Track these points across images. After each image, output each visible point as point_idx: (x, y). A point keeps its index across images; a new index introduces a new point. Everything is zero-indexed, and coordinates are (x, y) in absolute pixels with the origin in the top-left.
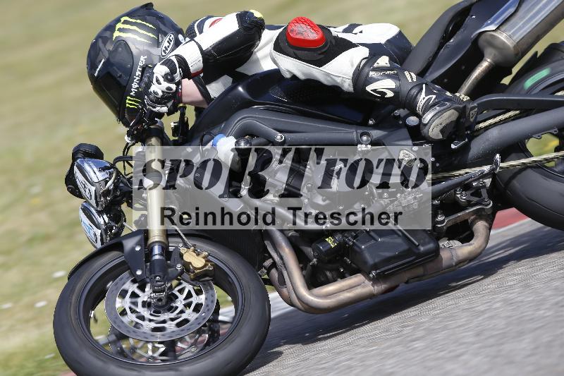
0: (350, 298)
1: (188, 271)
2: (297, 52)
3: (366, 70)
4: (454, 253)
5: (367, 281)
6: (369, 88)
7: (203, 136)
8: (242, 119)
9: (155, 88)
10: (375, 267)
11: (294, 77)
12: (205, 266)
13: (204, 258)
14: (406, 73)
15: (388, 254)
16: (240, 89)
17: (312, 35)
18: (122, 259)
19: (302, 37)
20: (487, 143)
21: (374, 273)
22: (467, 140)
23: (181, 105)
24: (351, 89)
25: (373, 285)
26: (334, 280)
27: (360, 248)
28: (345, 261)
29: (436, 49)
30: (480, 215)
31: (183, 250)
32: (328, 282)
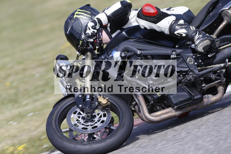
0: (166, 117)
1: (100, 105)
2: (146, 18)
3: (174, 25)
4: (209, 99)
5: (173, 110)
6: (176, 33)
7: (108, 52)
8: (124, 45)
9: (88, 31)
10: (176, 104)
11: (145, 28)
12: (107, 103)
13: (107, 100)
14: (191, 27)
15: (182, 99)
16: (124, 33)
17: (152, 11)
18: (74, 101)
19: (148, 12)
20: (223, 55)
21: (176, 107)
22: (215, 53)
23: (100, 39)
24: (168, 33)
25: (175, 112)
26: (160, 110)
27: (170, 97)
28: (165, 102)
29: (204, 17)
30: (220, 84)
31: (98, 97)
32: (157, 111)
